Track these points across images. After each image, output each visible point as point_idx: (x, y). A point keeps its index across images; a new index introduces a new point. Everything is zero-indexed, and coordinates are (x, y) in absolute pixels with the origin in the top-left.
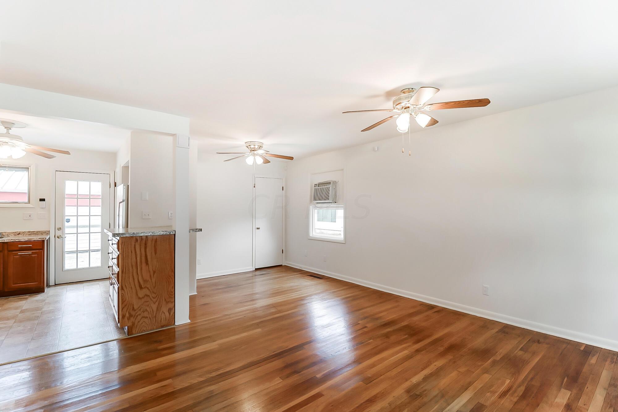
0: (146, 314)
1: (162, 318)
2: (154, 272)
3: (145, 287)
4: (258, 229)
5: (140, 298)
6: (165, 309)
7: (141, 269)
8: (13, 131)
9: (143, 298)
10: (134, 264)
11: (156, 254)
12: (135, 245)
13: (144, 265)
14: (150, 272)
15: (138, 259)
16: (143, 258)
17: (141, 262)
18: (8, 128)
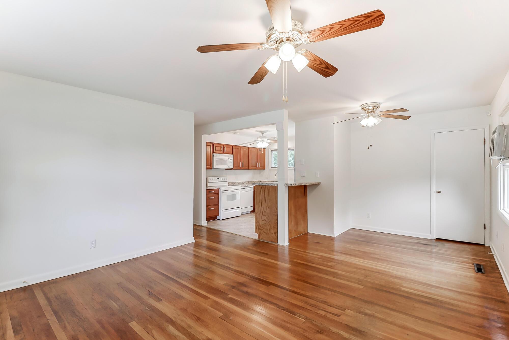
0: (265, 231)
1: (272, 236)
2: (268, 207)
3: (265, 215)
4: (439, 192)
5: (262, 220)
6: (273, 231)
7: (263, 204)
8: (265, 134)
9: (264, 221)
10: (260, 201)
11: (269, 197)
12: (261, 190)
13: (264, 202)
14: (266, 206)
15: (262, 198)
16: (264, 199)
17: (263, 200)
18: (263, 134)
